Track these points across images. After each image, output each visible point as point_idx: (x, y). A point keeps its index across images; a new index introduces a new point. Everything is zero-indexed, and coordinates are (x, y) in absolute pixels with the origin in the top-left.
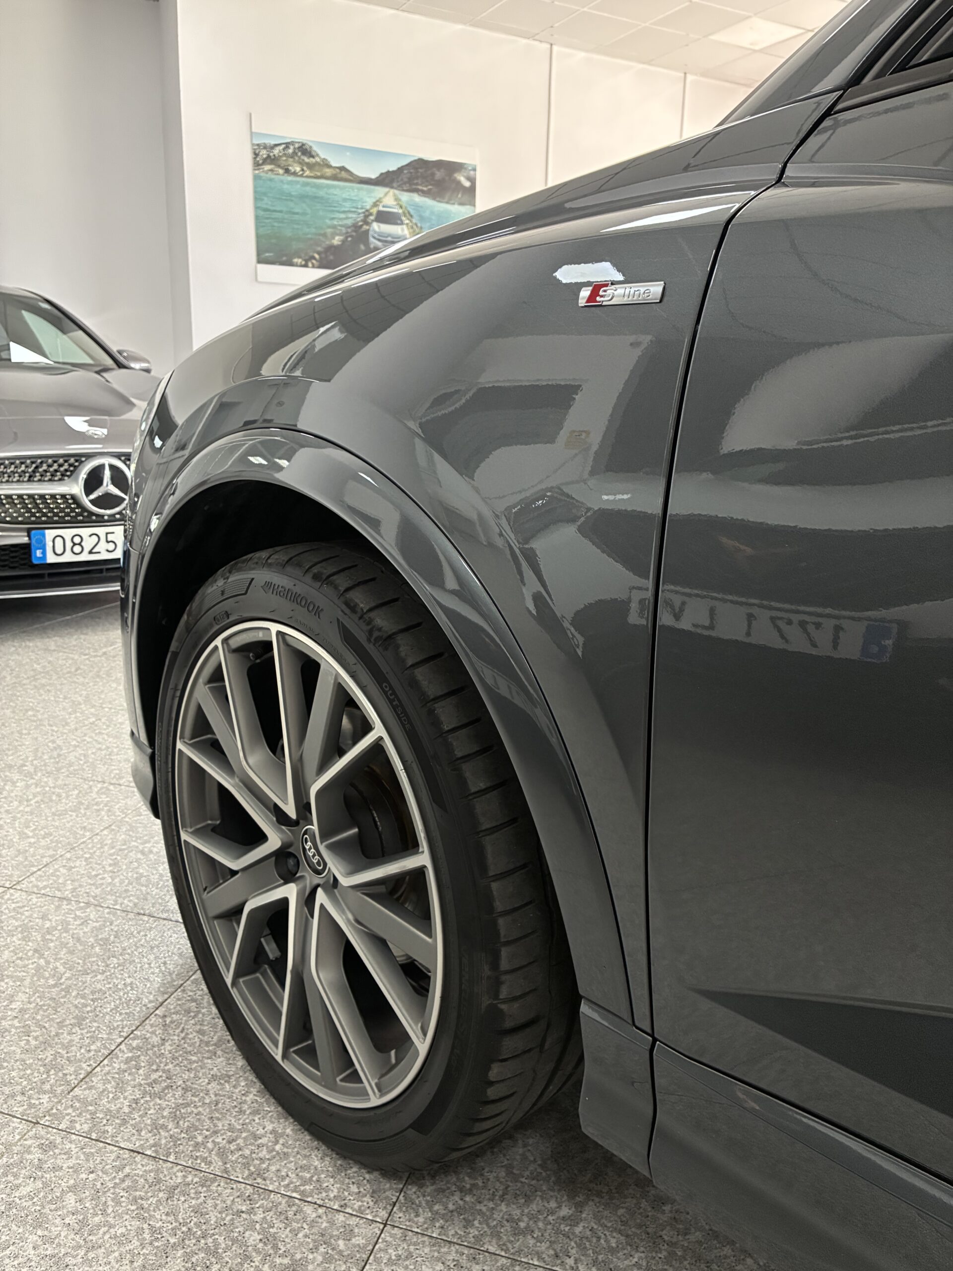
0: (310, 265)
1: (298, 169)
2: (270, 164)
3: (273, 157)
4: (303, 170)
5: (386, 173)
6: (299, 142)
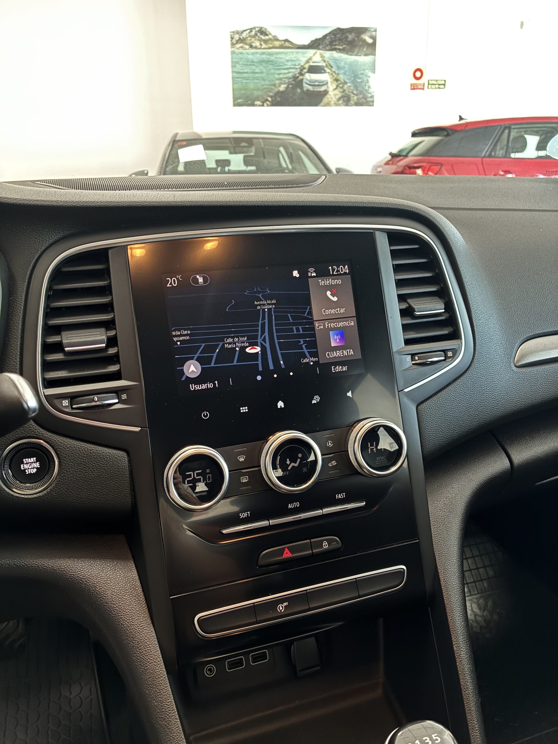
0: (265, 105)
1: (257, 44)
2: (240, 43)
3: (242, 39)
5: (315, 40)
6: (258, 27)
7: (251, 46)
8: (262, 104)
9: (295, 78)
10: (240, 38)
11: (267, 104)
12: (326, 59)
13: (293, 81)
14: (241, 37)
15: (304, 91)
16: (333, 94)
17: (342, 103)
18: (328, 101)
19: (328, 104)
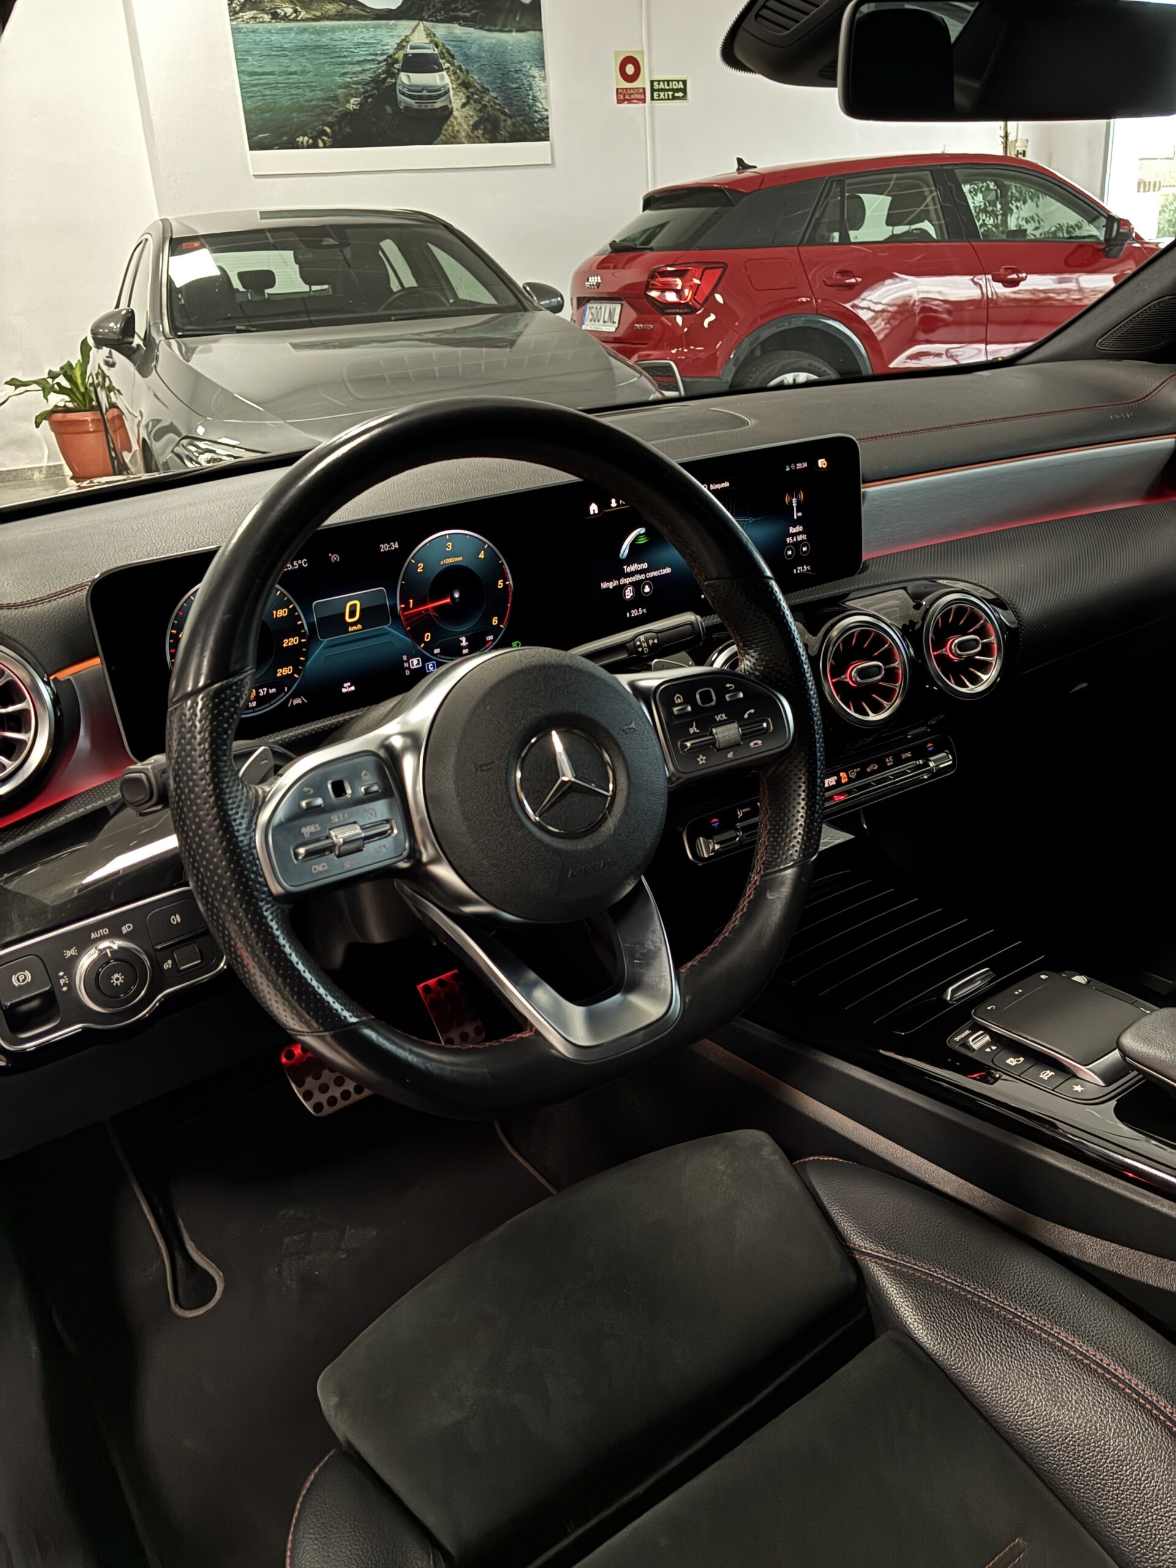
0: (321, 144)
1: (289, 11)
2: (250, 10)
4: (295, 10)
7: (275, 16)
8: (311, 141)
9: (377, 81)
11: (323, 141)
12: (440, 41)
13: (375, 89)
15: (400, 110)
16: (461, 115)
17: (483, 135)
18: (453, 131)
19: (453, 137)
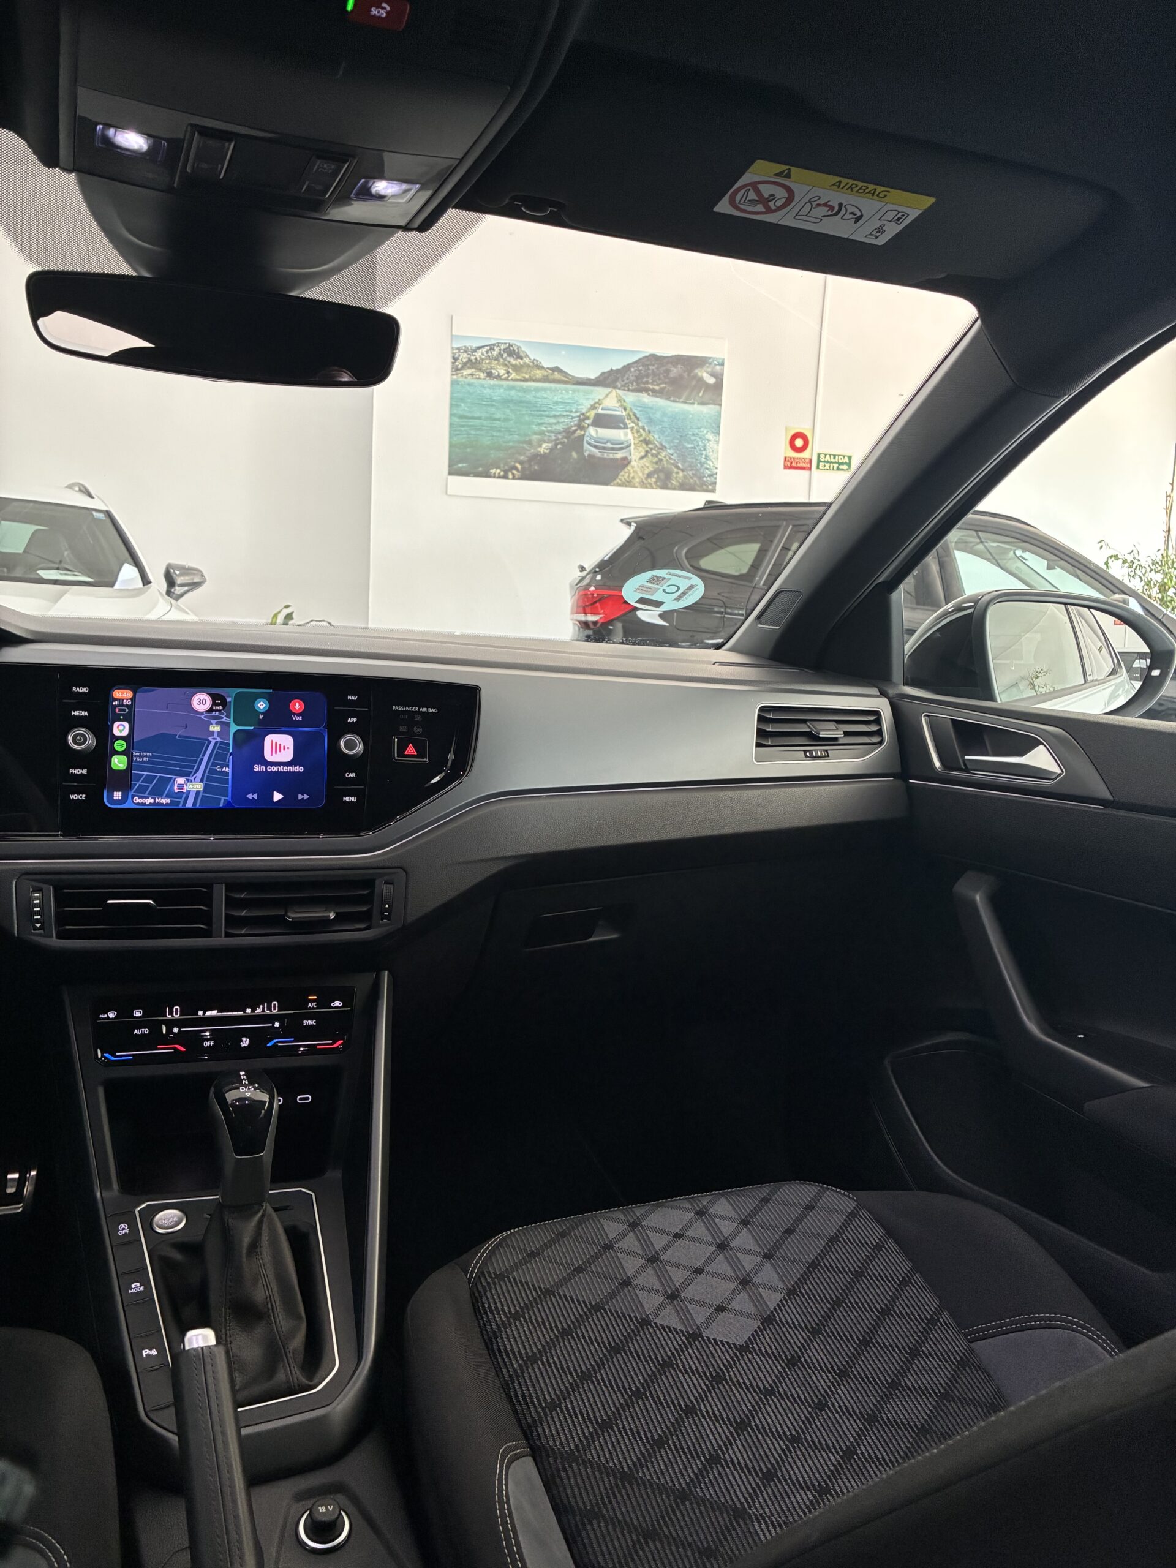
0: (510, 476)
1: (502, 372)
2: (469, 368)
3: (474, 361)
4: (508, 372)
5: (609, 372)
6: (506, 344)
7: (490, 375)
8: (502, 473)
9: (568, 432)
10: (470, 360)
11: (513, 474)
12: (628, 407)
13: (566, 438)
14: (473, 358)
15: (585, 456)
16: (638, 464)
17: (656, 483)
18: (629, 477)
19: (628, 482)
